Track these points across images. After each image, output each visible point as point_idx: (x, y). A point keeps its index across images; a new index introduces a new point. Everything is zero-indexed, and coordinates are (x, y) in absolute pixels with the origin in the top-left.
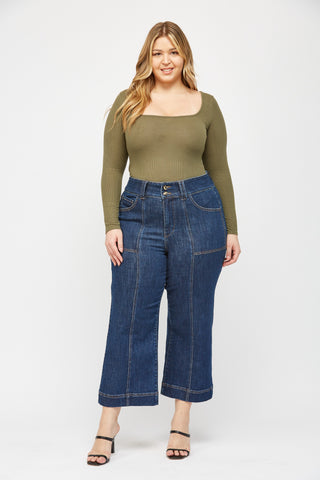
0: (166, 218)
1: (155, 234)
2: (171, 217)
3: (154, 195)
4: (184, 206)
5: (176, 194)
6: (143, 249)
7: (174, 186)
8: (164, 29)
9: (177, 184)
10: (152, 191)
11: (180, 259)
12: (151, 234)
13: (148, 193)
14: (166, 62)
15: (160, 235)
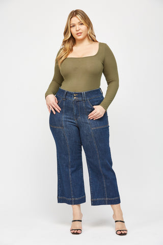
0: (75, 111)
1: (70, 119)
2: (77, 110)
3: (69, 99)
4: (84, 105)
5: (80, 99)
6: (66, 126)
7: (80, 95)
8: (74, 13)
9: (81, 94)
10: (69, 96)
11: (85, 132)
12: (68, 118)
13: (67, 97)
14: (78, 29)
15: (73, 119)
